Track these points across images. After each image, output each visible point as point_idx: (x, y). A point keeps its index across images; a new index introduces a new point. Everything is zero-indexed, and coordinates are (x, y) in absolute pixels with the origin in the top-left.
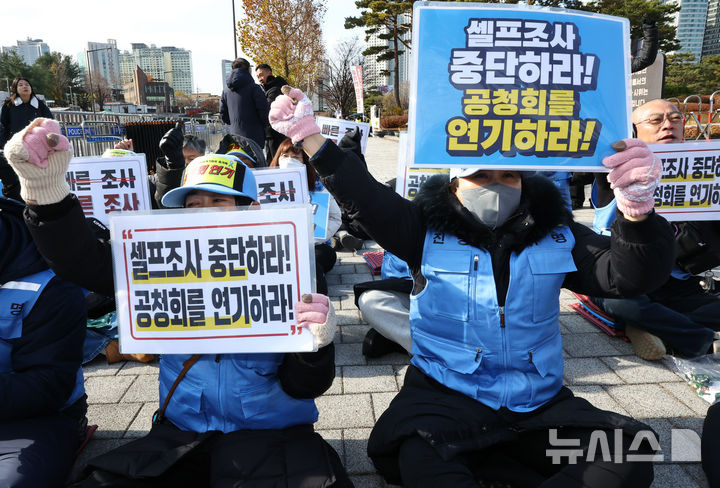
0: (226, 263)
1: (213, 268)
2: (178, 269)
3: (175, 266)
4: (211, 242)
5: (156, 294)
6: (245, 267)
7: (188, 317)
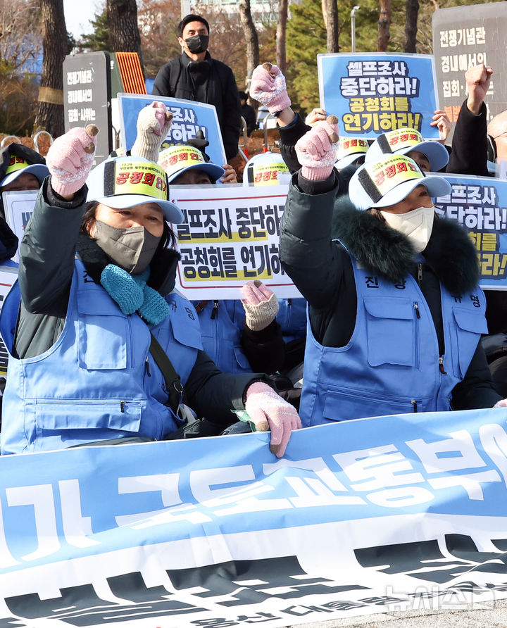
0: (251, 227)
1: (240, 230)
2: (214, 232)
3: (211, 229)
4: (238, 210)
5: (198, 252)
6: (265, 230)
7: (224, 270)
